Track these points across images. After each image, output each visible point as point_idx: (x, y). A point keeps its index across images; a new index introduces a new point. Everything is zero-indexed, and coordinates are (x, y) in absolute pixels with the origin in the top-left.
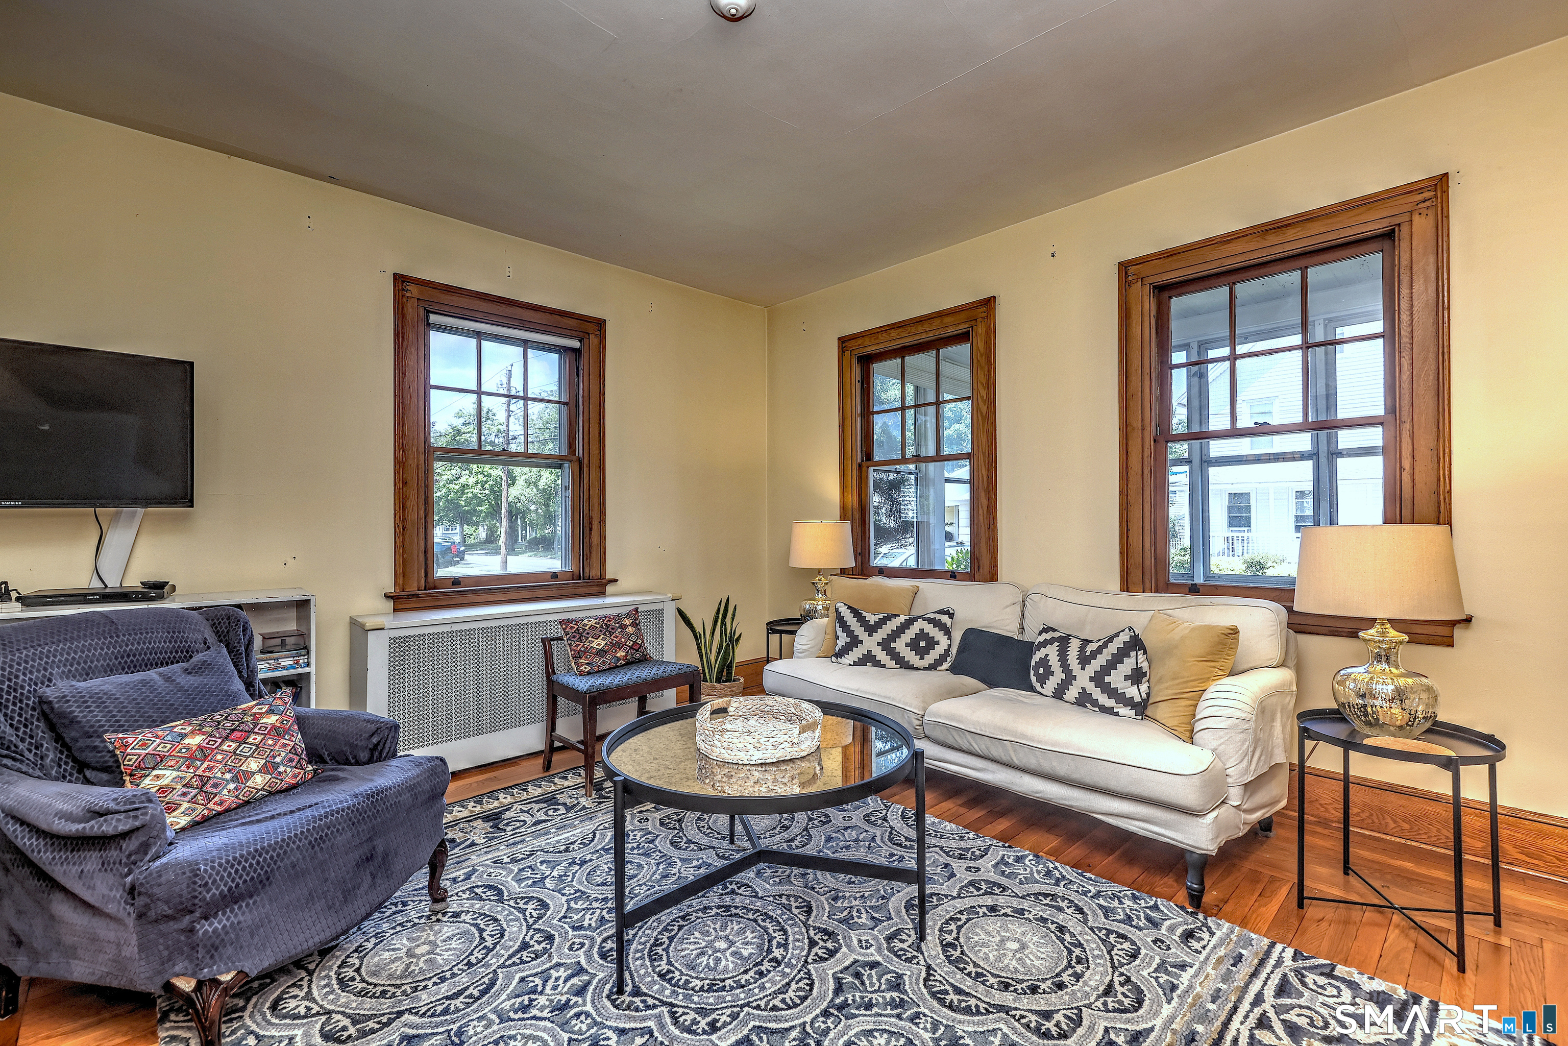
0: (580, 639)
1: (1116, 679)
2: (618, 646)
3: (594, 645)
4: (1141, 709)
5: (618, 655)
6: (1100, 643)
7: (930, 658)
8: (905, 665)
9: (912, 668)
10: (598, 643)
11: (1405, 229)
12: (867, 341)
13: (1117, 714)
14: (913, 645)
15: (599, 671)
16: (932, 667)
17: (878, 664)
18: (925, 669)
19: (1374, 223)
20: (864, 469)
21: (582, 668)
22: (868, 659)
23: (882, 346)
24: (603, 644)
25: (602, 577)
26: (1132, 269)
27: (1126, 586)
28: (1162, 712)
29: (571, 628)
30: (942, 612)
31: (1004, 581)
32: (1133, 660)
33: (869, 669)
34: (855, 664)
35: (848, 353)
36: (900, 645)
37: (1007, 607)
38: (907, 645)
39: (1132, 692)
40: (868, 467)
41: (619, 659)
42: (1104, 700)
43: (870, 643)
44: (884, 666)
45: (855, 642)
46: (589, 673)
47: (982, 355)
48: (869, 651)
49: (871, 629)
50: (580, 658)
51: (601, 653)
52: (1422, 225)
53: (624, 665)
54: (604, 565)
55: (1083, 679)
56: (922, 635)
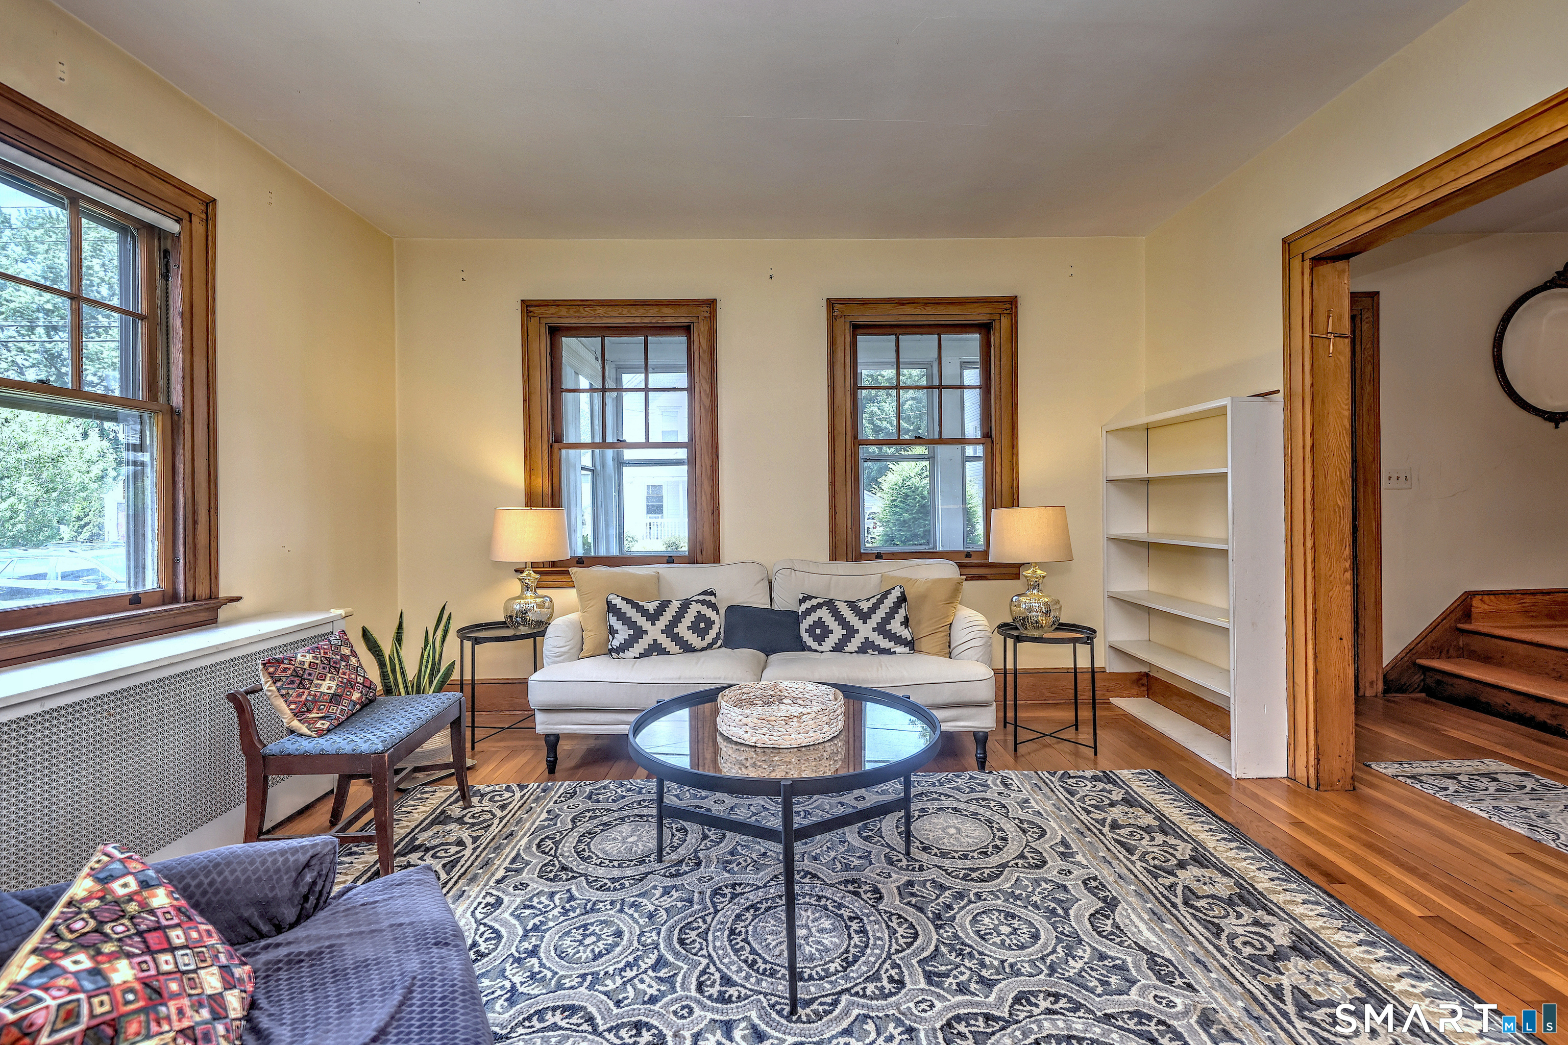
0: (301, 685)
1: (895, 626)
2: (351, 685)
3: (324, 689)
4: (911, 645)
5: (354, 698)
6: (874, 600)
7: (709, 639)
8: (688, 648)
9: (694, 650)
10: (328, 686)
11: (997, 323)
12: (563, 311)
13: (894, 653)
14: (694, 628)
15: (339, 725)
16: (710, 646)
17: (663, 652)
18: (703, 649)
19: (980, 315)
20: (556, 450)
21: (318, 725)
22: (656, 649)
23: (583, 321)
24: (334, 685)
25: (212, 595)
26: (837, 307)
27: (834, 557)
28: (924, 644)
29: (285, 670)
30: (705, 593)
31: (727, 562)
32: (903, 609)
33: (655, 658)
34: (642, 656)
35: (534, 322)
36: (682, 629)
37: (758, 583)
38: (689, 628)
39: (905, 634)
40: (560, 449)
41: (355, 704)
42: (885, 644)
43: (655, 632)
44: (668, 653)
45: (639, 633)
46: (329, 731)
47: (704, 352)
48: (655, 641)
49: (653, 618)
50: (309, 711)
51: (335, 698)
52: (1005, 322)
53: (360, 710)
54: (217, 578)
55: (865, 631)
56: (700, 617)
